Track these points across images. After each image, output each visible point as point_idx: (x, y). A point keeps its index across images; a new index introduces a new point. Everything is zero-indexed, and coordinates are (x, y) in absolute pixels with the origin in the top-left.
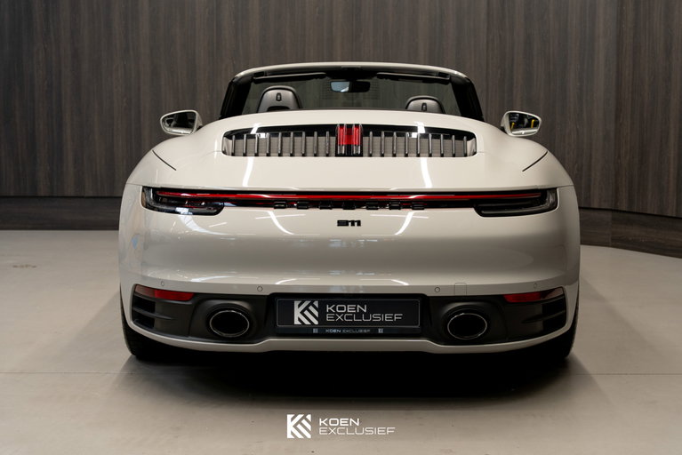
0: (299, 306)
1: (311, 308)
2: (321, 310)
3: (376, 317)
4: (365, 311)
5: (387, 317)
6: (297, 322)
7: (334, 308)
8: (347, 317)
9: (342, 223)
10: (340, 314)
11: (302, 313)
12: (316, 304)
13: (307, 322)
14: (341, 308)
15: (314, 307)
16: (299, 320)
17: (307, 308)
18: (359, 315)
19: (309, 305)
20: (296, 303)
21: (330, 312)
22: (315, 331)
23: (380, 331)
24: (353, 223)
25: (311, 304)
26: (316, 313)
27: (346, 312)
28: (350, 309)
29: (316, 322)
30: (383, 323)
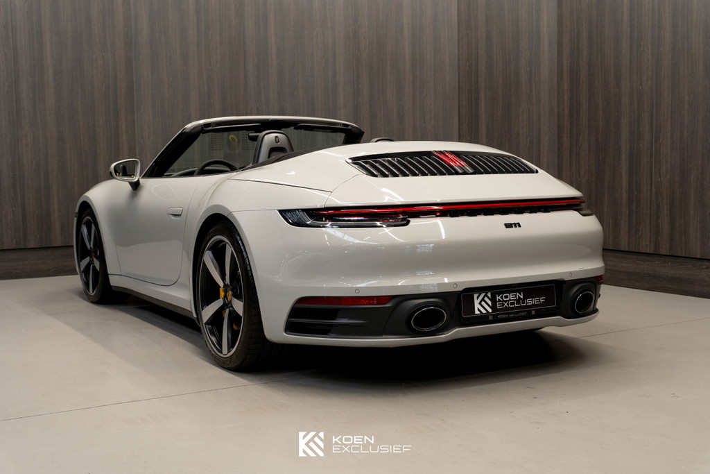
0: (478, 298)
1: (486, 299)
2: (493, 299)
3: (529, 302)
4: (522, 297)
5: (536, 301)
6: (477, 312)
7: (502, 297)
8: (512, 304)
9: (508, 226)
10: (506, 301)
11: (480, 303)
12: (489, 295)
13: (484, 311)
14: (506, 297)
15: (488, 297)
16: (479, 310)
17: (483, 300)
18: (518, 301)
19: (484, 297)
20: (476, 296)
21: (499, 301)
22: (491, 318)
23: (533, 313)
24: (515, 224)
25: (486, 295)
26: (490, 303)
27: (510, 300)
28: (512, 296)
29: (490, 310)
30: (534, 305)
